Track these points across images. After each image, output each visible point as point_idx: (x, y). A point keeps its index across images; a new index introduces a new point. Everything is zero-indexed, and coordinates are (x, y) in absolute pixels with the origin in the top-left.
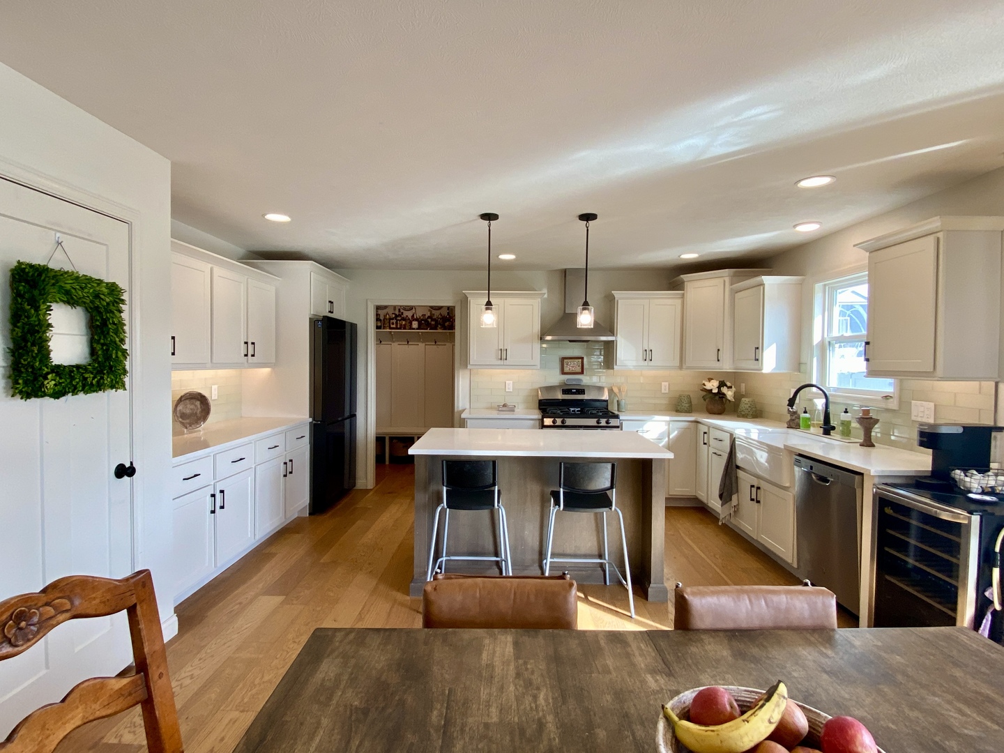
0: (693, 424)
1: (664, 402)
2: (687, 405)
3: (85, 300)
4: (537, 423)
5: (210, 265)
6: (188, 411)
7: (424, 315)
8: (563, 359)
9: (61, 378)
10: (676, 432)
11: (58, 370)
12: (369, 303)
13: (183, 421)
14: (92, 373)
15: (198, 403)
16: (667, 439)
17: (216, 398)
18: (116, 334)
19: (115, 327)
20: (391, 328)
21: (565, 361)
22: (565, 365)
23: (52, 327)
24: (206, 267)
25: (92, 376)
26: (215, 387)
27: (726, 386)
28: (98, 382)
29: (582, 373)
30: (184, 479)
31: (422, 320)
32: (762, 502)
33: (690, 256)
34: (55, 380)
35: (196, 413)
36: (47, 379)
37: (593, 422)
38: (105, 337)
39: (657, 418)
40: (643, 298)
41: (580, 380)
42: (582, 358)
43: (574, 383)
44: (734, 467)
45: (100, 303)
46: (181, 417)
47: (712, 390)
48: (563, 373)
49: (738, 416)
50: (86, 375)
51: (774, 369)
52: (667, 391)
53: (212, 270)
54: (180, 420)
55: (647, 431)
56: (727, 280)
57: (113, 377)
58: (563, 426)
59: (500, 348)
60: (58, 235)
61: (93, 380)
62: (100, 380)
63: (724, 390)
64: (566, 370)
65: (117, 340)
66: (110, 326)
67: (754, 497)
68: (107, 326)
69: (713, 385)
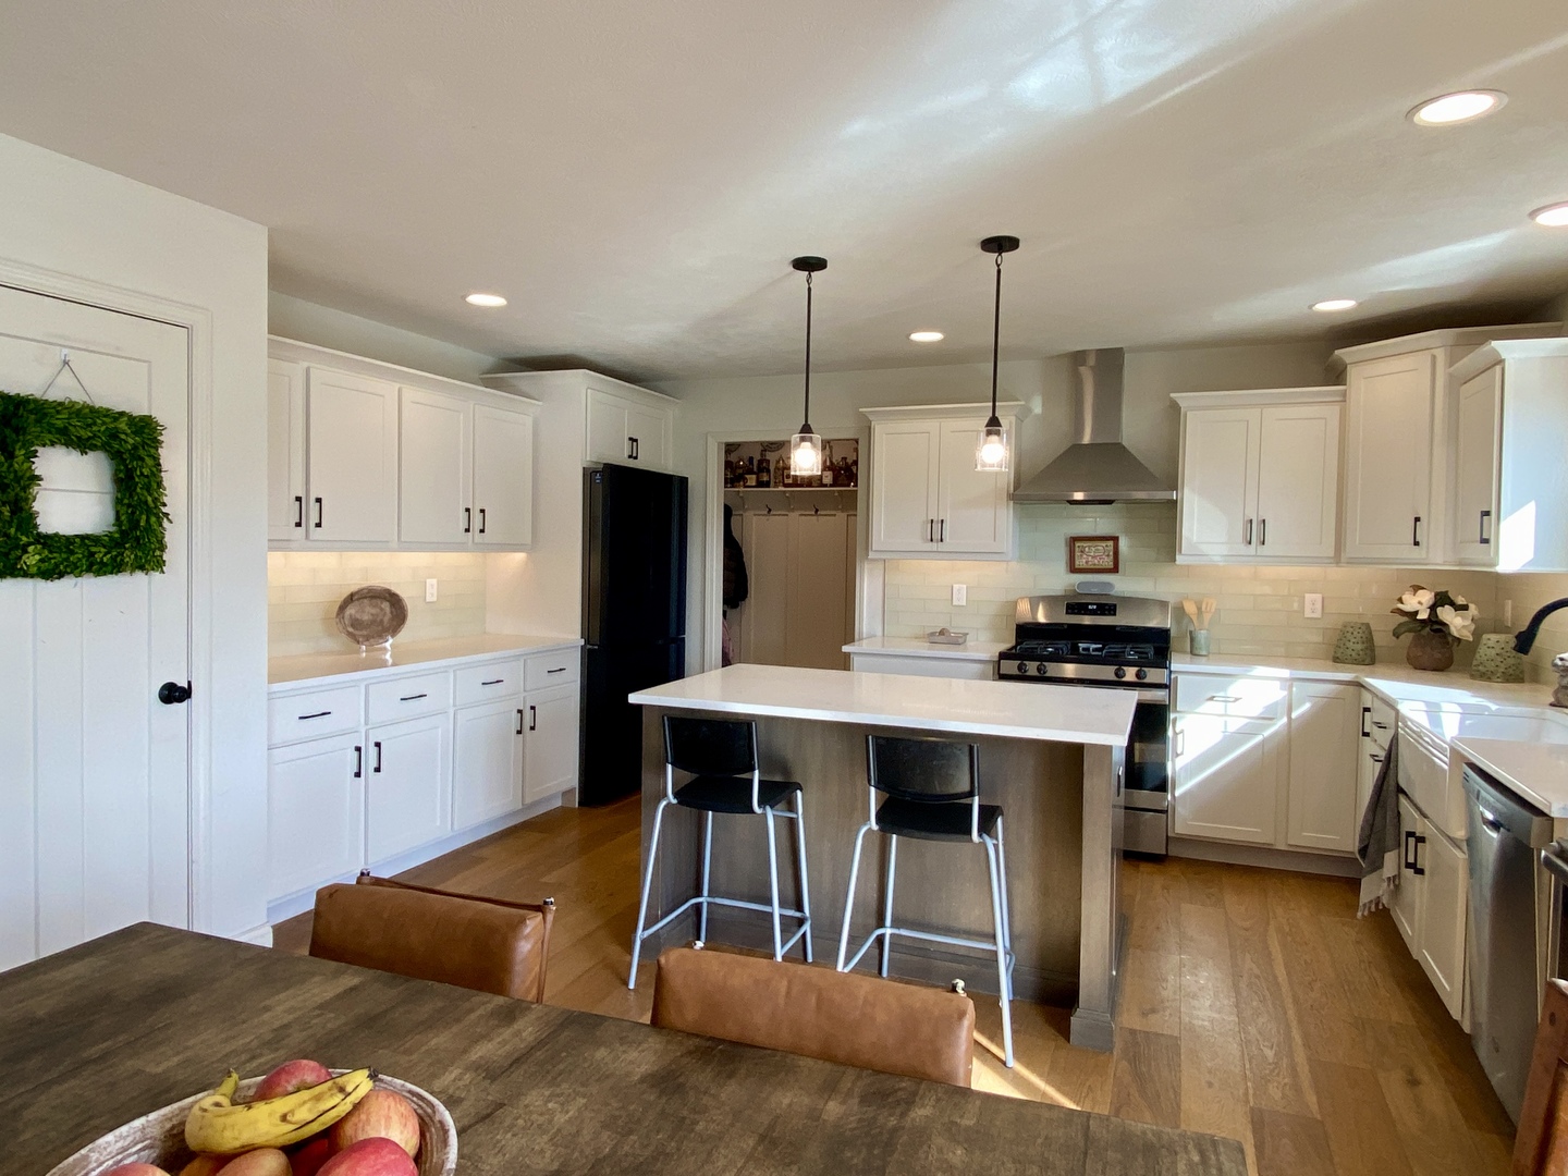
0: (1351, 688)
1: (1316, 638)
2: (1359, 647)
3: (94, 442)
4: (990, 669)
5: (397, 386)
6: (366, 617)
7: (844, 459)
8: (1073, 540)
9: (51, 552)
10: (1307, 706)
11: (50, 542)
12: (710, 439)
13: (357, 632)
14: (104, 547)
15: (386, 606)
16: (1285, 720)
17: (435, 599)
18: (148, 490)
19: (146, 480)
20: (786, 485)
21: (1077, 544)
22: (1078, 554)
23: (41, 480)
24: (389, 389)
25: (103, 550)
26: (432, 582)
27: (1452, 604)
28: (114, 559)
29: (1115, 569)
30: (301, 718)
31: (841, 468)
32: (1427, 872)
33: (1337, 306)
34: (40, 554)
35: (382, 621)
36: (27, 552)
37: (1108, 672)
38: (131, 496)
39: (1260, 670)
40: (1244, 406)
41: (1110, 585)
42: (1115, 539)
43: (1095, 591)
44: (1392, 788)
45: (121, 446)
46: (352, 626)
47: (1416, 613)
48: (1073, 569)
49: (1473, 677)
50: (93, 549)
51: (1530, 563)
52: (1318, 614)
53: (400, 390)
54: (351, 630)
55: (1237, 700)
56: (1440, 354)
57: (140, 554)
58: (1042, 678)
59: (930, 519)
60: (65, 351)
61: (105, 555)
62: (116, 556)
63: (1446, 614)
64: (1080, 562)
65: (149, 499)
66: (137, 480)
67: (1411, 860)
68: (134, 478)
69: (1420, 603)
